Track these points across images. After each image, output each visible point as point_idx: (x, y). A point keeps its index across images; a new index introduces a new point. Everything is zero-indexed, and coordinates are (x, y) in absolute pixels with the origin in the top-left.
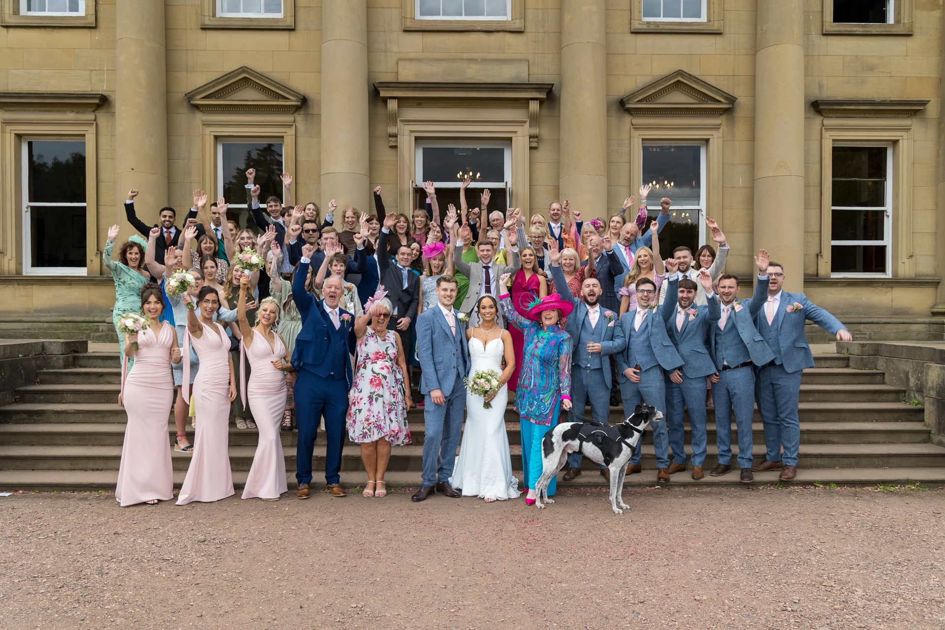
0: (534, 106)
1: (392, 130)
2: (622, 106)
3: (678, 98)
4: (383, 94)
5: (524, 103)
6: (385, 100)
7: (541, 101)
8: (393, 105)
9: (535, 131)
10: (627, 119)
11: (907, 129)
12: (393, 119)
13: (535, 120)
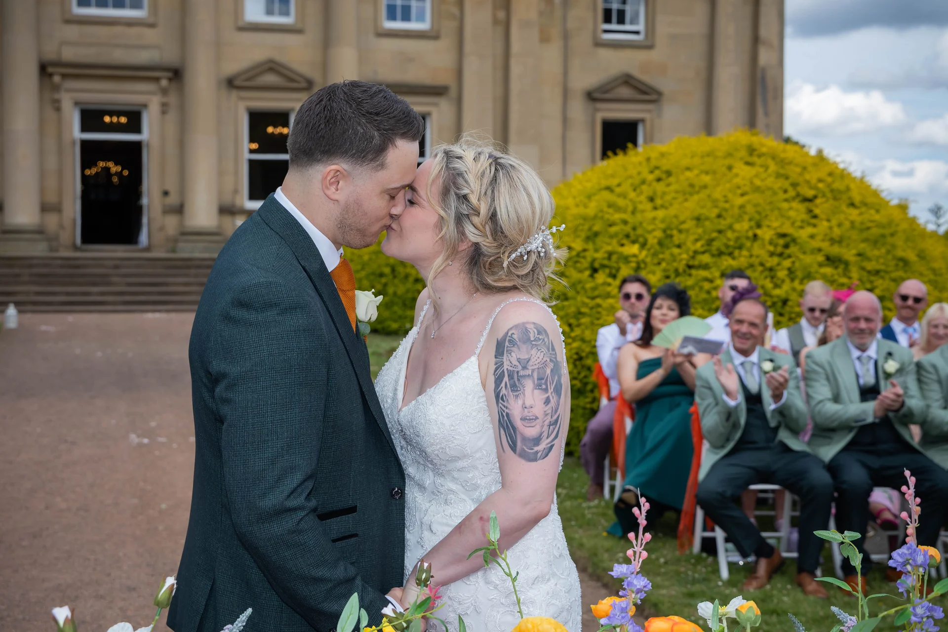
0: (164, 83)
1: (56, 96)
2: (231, 83)
3: (270, 79)
4: (50, 70)
5: (157, 79)
6: (51, 75)
7: (170, 79)
8: (57, 79)
9: (165, 100)
10: (235, 94)
11: (436, 105)
12: (56, 88)
13: (164, 92)
